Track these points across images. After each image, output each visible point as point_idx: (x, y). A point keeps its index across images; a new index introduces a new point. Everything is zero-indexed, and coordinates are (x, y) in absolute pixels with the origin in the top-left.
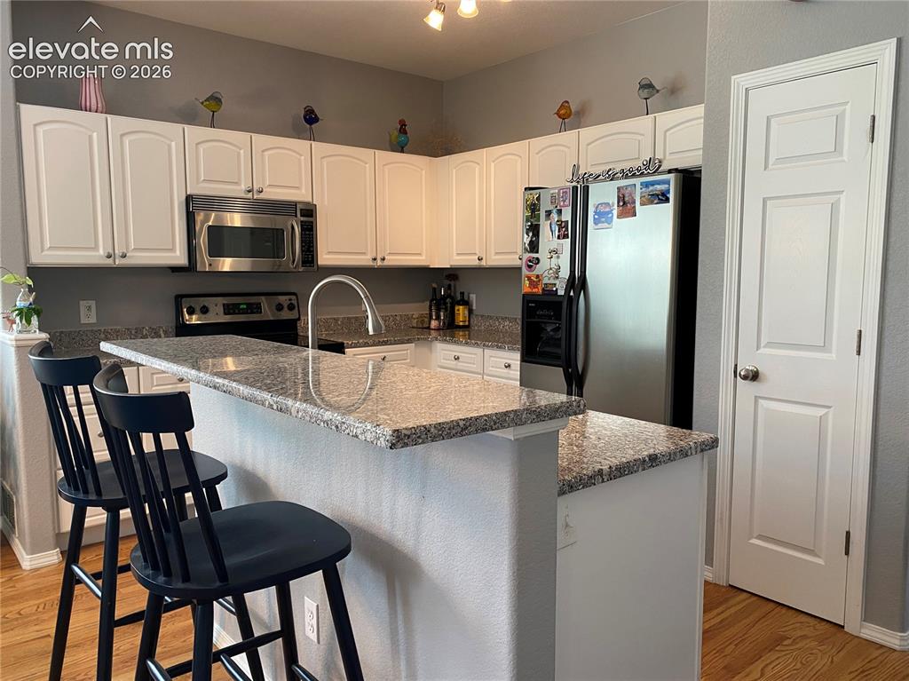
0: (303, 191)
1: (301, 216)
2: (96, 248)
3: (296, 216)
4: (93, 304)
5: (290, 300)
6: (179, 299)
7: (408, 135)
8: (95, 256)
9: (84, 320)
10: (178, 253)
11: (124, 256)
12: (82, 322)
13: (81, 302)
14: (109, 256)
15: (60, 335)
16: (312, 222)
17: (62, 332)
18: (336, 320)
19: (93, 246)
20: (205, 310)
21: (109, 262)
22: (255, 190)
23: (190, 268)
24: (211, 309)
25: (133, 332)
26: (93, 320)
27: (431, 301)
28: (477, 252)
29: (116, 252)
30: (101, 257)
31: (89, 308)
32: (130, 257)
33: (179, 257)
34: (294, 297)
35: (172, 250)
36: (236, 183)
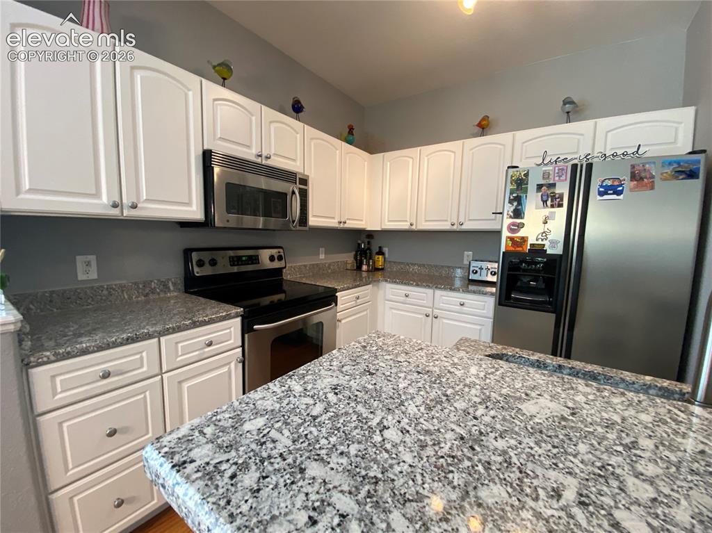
0: (298, 164)
1: (300, 184)
2: (97, 195)
3: (296, 183)
4: (92, 258)
5: (279, 252)
6: (187, 253)
7: (355, 136)
8: (98, 205)
9: (81, 277)
10: (194, 208)
11: (134, 207)
12: (80, 278)
13: (78, 258)
14: (115, 206)
15: (51, 296)
16: (306, 190)
17: (52, 292)
18: (305, 266)
19: (94, 192)
20: (213, 263)
21: (115, 212)
22: (263, 156)
23: (207, 223)
24: (219, 261)
25: (141, 286)
26: (94, 275)
27: (357, 252)
28: (408, 220)
29: (125, 201)
30: (104, 206)
31: (88, 264)
32: (142, 208)
33: (194, 211)
34: (281, 250)
35: (189, 204)
36: (248, 146)
